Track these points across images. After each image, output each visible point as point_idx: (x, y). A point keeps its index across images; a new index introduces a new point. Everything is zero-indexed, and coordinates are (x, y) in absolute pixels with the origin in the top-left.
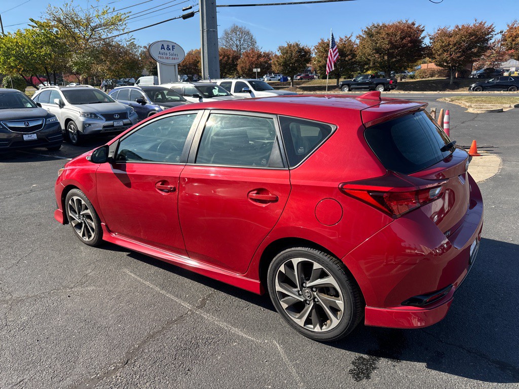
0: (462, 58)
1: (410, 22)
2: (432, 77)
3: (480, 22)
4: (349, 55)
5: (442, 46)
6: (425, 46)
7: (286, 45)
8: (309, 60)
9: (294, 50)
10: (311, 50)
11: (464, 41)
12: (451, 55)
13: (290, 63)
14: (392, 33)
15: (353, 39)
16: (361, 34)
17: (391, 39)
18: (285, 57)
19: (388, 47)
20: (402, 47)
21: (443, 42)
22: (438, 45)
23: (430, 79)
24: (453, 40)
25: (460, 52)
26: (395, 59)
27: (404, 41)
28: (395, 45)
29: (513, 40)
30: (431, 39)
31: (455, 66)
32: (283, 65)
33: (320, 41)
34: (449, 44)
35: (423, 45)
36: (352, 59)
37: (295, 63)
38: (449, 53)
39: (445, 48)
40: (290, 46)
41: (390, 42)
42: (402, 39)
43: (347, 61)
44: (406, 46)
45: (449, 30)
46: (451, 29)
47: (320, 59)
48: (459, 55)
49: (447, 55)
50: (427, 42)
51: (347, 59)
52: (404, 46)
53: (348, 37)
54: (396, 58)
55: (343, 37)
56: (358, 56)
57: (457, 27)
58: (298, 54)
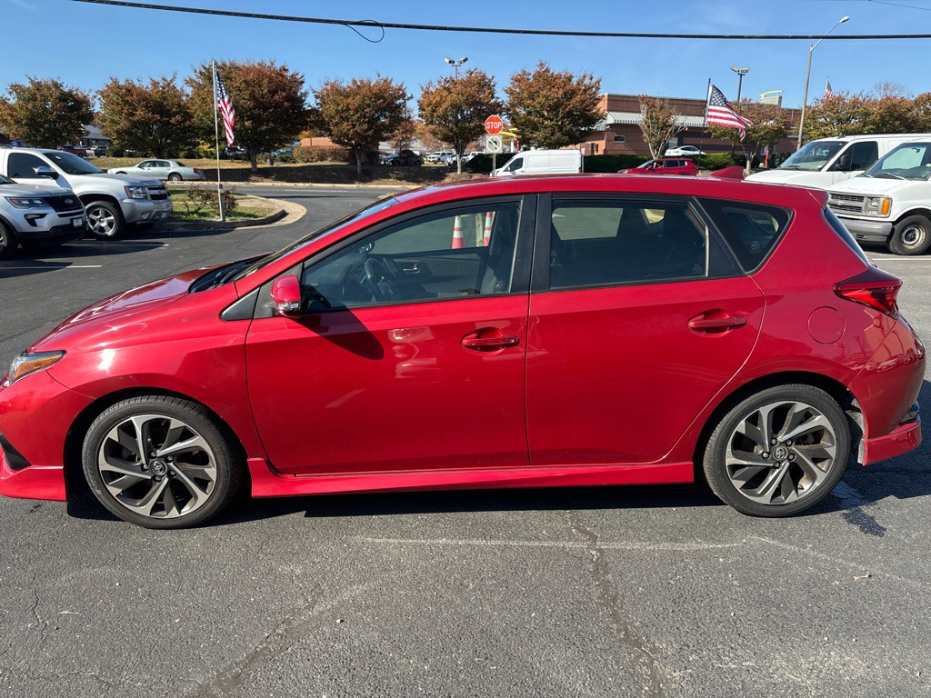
0: (370, 133)
1: (278, 66)
2: (322, 160)
3: (384, 78)
4: (177, 113)
5: (337, 111)
6: (310, 108)
7: (27, 84)
8: (88, 118)
9: (51, 96)
10: (90, 97)
11: (369, 106)
12: (354, 126)
13: (45, 122)
14: (254, 81)
15: (179, 84)
16: (194, 77)
17: (253, 92)
18: (30, 106)
19: (251, 104)
20: (275, 107)
21: (338, 105)
22: (332, 109)
23: (319, 163)
24: (354, 102)
25: (366, 122)
26: (265, 127)
27: (276, 97)
28: (260, 103)
29: (434, 111)
30: (317, 97)
31: (361, 145)
32: (26, 124)
33: (110, 82)
34: (348, 109)
35: (306, 106)
36: (183, 122)
37: (55, 122)
38: (350, 123)
39: (343, 115)
40: (38, 86)
41: (253, 97)
42: (273, 92)
43: (173, 125)
44: (280, 107)
45: (344, 85)
46: (346, 84)
47: (116, 118)
48: (365, 126)
49: (347, 125)
50: (311, 102)
51: (173, 120)
52: (278, 105)
53: (169, 80)
54: (267, 125)
55: (158, 79)
56: (195, 116)
57: (355, 82)
58: (62, 104)
